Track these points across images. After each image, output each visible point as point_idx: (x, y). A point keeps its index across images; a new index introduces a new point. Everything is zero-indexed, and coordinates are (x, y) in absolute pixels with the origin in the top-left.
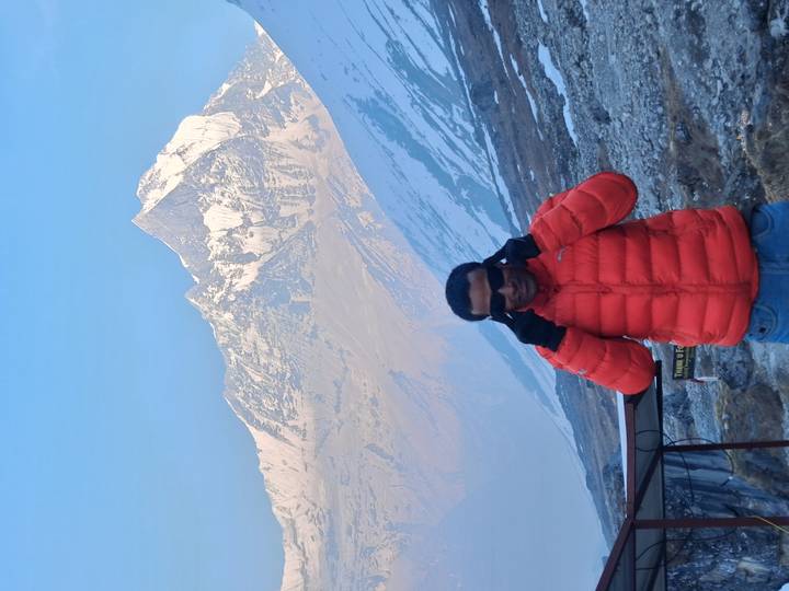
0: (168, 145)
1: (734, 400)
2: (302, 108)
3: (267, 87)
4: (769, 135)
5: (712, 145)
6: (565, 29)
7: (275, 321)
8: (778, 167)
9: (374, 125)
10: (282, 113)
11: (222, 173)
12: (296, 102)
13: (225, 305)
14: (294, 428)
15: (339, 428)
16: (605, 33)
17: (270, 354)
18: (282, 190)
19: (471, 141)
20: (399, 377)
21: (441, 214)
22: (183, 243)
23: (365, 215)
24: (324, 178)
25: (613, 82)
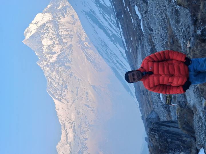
0: (33, 21)
1: (181, 110)
2: (70, 12)
3: (61, 6)
4: (195, 51)
5: (180, 45)
6: (142, 3)
7: (61, 70)
9: (89, 18)
10: (64, 14)
11: (47, 30)
12: (68, 11)
13: (47, 66)
14: (65, 99)
15: (77, 100)
16: (153, 7)
17: (59, 79)
18: (64, 35)
19: (115, 24)
20: (94, 87)
21: (107, 44)
22: (36, 48)
23: (86, 43)
24: (75, 32)
25: (154, 21)
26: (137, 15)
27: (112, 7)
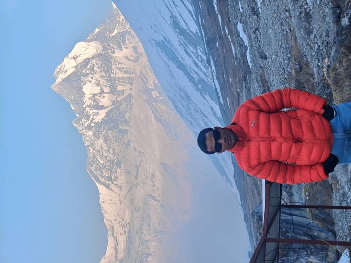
0: (69, 54)
2: (130, 42)
3: (116, 32)
4: (337, 70)
5: (311, 72)
6: (250, 16)
7: (111, 136)
8: (339, 84)
9: (162, 52)
10: (121, 44)
11: (92, 69)
12: (128, 39)
13: (89, 128)
14: (117, 185)
15: (137, 186)
16: (267, 19)
17: (108, 151)
18: (119, 78)
19: (204, 63)
20: (164, 165)
21: (189, 94)
22: (73, 98)
23: (155, 92)
24: (138, 74)
25: (269, 42)
26: (242, 39)
27: (200, 35)
